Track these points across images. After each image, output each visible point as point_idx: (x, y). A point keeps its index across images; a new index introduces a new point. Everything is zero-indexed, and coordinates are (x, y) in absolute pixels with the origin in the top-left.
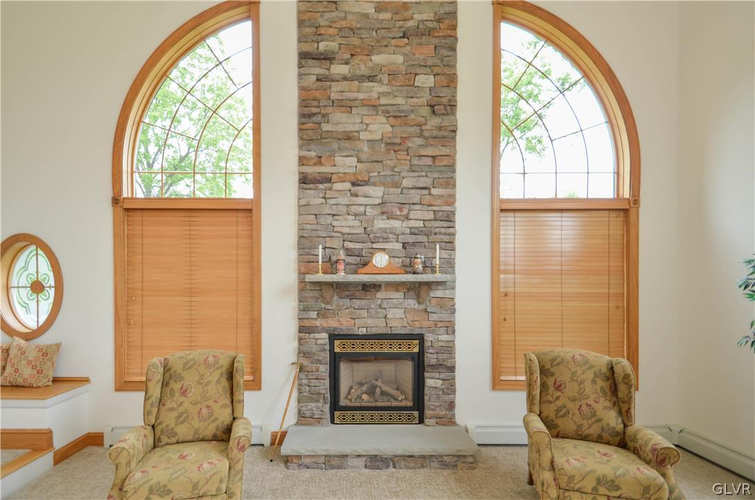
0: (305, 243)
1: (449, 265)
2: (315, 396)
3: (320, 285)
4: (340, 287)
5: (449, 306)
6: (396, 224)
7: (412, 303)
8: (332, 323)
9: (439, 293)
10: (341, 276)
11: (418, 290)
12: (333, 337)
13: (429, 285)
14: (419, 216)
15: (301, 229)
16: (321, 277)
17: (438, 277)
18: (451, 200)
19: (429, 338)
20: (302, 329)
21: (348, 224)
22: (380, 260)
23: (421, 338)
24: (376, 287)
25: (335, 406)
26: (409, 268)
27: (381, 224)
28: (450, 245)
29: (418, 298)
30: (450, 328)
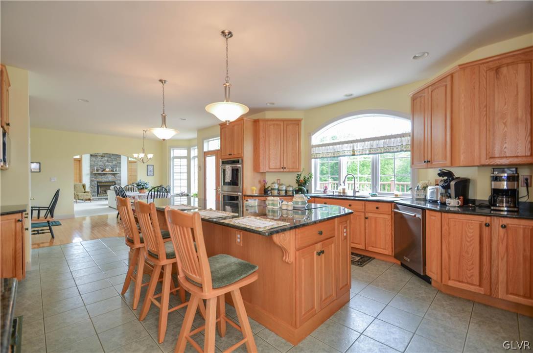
0: (92, 167)
1: (120, 171)
2: (94, 192)
3: (95, 174)
4: (99, 174)
5: (120, 177)
6: (110, 164)
7: (113, 176)
8: (98, 180)
9: (118, 175)
10: (100, 172)
11: (114, 174)
12: (97, 182)
13: (116, 174)
14: (114, 163)
15: (91, 164)
16: (96, 172)
17: (118, 172)
18: (120, 160)
19: (116, 182)
20: (91, 181)
21: (100, 163)
22: (107, 170)
23: (115, 182)
24: (106, 174)
25: (98, 194)
26: (112, 171)
27: (107, 164)
28: (120, 167)
29: (114, 176)
30: (120, 180)
